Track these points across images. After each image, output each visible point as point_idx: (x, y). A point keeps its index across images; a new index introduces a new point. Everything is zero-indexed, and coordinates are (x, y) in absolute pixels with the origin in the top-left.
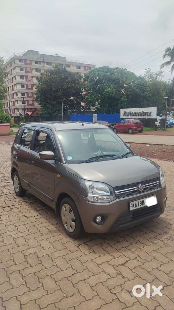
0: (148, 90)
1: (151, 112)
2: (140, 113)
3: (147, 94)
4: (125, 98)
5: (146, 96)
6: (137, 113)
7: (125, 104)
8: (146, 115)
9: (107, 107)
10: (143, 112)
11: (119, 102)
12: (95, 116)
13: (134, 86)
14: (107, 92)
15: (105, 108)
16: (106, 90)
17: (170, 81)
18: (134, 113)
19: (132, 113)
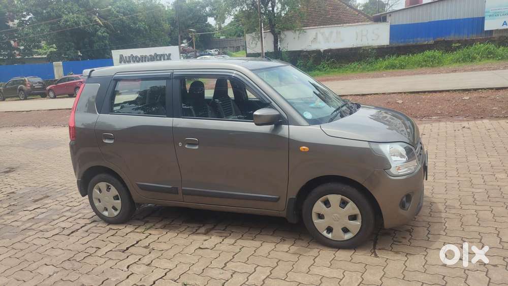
0: (141, 18)
1: (170, 55)
2: (150, 56)
3: (141, 25)
4: (104, 32)
5: (140, 29)
6: (145, 57)
7: (107, 42)
8: (162, 59)
9: (73, 48)
10: (156, 55)
11: (95, 39)
12: (59, 66)
13: (117, 12)
14: (66, 21)
15: (68, 50)
16: (65, 17)
17: (170, 5)
18: (139, 56)
19: (136, 57)
